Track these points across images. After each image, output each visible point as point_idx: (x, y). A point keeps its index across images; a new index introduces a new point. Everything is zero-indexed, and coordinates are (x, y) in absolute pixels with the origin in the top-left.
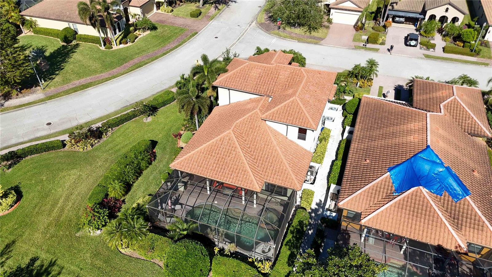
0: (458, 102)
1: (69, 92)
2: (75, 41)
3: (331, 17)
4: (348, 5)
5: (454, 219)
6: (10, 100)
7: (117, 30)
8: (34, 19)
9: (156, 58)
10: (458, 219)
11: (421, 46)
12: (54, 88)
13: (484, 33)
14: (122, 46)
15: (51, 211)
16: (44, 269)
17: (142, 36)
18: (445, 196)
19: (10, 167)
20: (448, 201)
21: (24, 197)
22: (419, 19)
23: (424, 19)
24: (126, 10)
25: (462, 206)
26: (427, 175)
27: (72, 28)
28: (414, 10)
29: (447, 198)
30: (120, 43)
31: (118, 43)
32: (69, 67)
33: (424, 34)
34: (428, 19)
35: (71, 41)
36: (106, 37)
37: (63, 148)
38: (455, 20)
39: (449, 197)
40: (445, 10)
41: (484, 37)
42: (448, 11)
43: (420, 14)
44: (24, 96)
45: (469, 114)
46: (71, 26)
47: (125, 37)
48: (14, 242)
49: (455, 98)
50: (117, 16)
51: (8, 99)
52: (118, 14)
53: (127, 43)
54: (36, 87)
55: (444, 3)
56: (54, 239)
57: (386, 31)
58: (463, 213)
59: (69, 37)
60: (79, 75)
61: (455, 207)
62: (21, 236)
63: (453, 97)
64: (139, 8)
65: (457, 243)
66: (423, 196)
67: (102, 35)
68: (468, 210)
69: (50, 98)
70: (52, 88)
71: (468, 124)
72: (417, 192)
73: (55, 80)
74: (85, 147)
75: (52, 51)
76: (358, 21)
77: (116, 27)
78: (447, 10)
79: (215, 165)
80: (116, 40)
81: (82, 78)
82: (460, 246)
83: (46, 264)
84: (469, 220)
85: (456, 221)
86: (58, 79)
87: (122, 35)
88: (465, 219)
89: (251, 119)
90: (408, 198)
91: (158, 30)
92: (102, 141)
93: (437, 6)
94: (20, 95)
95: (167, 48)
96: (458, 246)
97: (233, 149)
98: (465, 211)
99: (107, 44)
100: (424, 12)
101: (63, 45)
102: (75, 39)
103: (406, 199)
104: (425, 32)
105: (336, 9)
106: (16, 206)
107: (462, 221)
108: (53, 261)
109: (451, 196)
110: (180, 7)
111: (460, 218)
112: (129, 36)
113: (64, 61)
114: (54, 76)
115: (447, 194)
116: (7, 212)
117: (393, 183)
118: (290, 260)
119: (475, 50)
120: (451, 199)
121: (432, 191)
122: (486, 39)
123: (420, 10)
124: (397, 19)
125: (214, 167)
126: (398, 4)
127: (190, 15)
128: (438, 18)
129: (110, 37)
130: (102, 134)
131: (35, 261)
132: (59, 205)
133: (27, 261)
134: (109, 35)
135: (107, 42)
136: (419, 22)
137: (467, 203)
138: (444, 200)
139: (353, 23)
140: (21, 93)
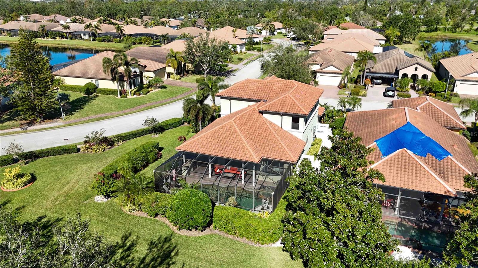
0: (432, 105)
1: (87, 122)
2: (95, 93)
3: (317, 80)
4: (331, 69)
5: (440, 173)
6: (33, 126)
7: (133, 86)
8: (62, 78)
9: (165, 104)
10: (444, 174)
11: (398, 97)
12: (74, 120)
13: (452, 87)
14: (135, 96)
15: (61, 189)
16: (50, 223)
17: (154, 91)
18: (428, 157)
19: (27, 163)
20: (432, 161)
21: (38, 180)
22: (394, 79)
23: (398, 78)
24: (141, 73)
25: (446, 164)
26: (411, 142)
27: (94, 83)
28: (388, 71)
29: (431, 159)
30: (134, 94)
31: (132, 94)
32: (87, 108)
33: (400, 90)
34: (402, 77)
35: (92, 93)
36: (122, 89)
37: (77, 152)
38: (425, 77)
39: (432, 158)
40: (414, 69)
41: (453, 90)
42: (418, 69)
43: (394, 74)
44: (46, 124)
45: (444, 113)
46: (94, 82)
47: (139, 90)
48: (24, 207)
49: (429, 103)
50: (134, 75)
51: (32, 125)
52: (135, 73)
53: (140, 95)
54: (58, 119)
55: (413, 63)
56: (62, 204)
57: (367, 88)
58: (448, 169)
59: (90, 90)
60: (96, 112)
61: (440, 165)
62: (32, 203)
63: (427, 102)
64: (153, 73)
65: (445, 189)
66: (408, 156)
67: (120, 88)
68: (451, 166)
69: (70, 125)
70: (71, 120)
71: (444, 120)
72: (402, 153)
73: (75, 115)
74: (98, 151)
75: (74, 99)
76: (341, 82)
77: (132, 82)
78: (416, 69)
79: (217, 146)
80: (131, 91)
81: (99, 114)
82: (448, 191)
83: (52, 220)
84: (454, 174)
85: (442, 175)
86: (77, 114)
87: (137, 89)
88: (450, 173)
89: (249, 114)
90: (395, 158)
91: (168, 89)
92: (113, 148)
93: (407, 65)
94: (42, 123)
95: (175, 98)
96: (447, 191)
97: (234, 133)
98: (449, 167)
99: (123, 95)
100: (397, 72)
101: (84, 96)
102: (95, 92)
103: (393, 159)
104: (400, 87)
105: (321, 73)
106: (29, 185)
107: (448, 175)
108: (60, 219)
109: (434, 156)
110: (187, 77)
111: (446, 173)
112: (143, 90)
113: (84, 104)
114: (74, 113)
115: (430, 155)
116: (20, 189)
117: (380, 150)
118: (288, 208)
119: (446, 97)
120: (434, 159)
121: (416, 154)
122: (455, 92)
123: (394, 72)
124: (375, 81)
125: (216, 148)
126: (374, 68)
127: (196, 81)
128: (409, 76)
129: (126, 89)
130: (114, 143)
131: (42, 218)
132: (69, 184)
133: (35, 218)
134: (125, 87)
135: (123, 93)
136: (394, 82)
137: (450, 161)
138: (429, 160)
139: (337, 84)
140: (44, 122)
